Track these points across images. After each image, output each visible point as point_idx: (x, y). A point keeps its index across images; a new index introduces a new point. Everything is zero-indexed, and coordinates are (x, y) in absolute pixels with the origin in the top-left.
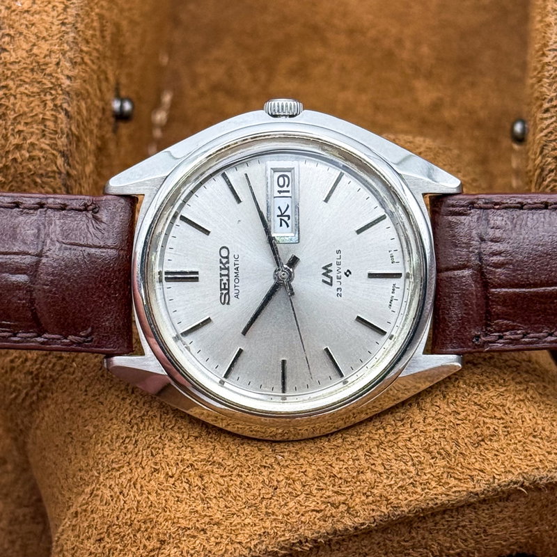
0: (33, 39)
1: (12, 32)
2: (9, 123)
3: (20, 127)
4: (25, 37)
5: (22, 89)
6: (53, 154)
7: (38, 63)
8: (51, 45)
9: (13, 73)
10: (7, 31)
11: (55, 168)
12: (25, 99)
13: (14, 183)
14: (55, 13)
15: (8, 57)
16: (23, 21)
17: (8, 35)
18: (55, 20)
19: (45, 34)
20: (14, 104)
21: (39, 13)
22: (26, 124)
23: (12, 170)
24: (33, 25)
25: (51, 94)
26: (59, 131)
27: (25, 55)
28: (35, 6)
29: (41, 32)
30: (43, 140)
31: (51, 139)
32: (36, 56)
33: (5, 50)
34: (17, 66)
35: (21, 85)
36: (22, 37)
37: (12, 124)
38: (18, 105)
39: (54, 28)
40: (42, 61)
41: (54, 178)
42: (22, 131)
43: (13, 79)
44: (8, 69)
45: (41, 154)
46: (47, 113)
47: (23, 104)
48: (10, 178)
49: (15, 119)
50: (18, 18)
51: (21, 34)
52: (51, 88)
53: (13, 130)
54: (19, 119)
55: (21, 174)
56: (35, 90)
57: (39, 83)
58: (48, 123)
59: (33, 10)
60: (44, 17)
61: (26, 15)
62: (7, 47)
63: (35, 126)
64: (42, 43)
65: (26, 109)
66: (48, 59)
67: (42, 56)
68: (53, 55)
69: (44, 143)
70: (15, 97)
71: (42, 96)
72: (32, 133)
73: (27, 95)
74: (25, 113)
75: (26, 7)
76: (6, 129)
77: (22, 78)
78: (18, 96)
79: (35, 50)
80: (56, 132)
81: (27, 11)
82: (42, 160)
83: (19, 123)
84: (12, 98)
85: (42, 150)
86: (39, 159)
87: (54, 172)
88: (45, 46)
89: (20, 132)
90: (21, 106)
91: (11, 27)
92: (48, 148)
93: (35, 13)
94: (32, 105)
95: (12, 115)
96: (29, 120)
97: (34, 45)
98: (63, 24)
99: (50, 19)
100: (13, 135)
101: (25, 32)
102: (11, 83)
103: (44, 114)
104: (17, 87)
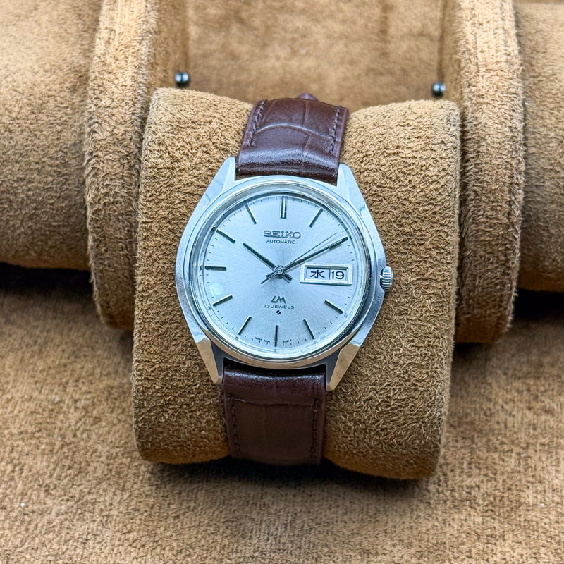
0: (114, 124)
1: (99, 120)
2: (100, 180)
3: (107, 182)
4: (108, 123)
5: (108, 157)
6: (130, 199)
7: (118, 139)
8: (126, 127)
9: (101, 146)
10: (96, 120)
11: (131, 209)
12: (110, 163)
13: (104, 221)
14: (127, 107)
15: (98, 136)
16: (106, 113)
17: (97, 122)
18: (127, 112)
19: (121, 120)
20: (103, 167)
21: (117, 107)
22: (111, 180)
23: (103, 212)
24: (113, 115)
25: (127, 159)
26: (133, 183)
27: (109, 134)
28: (114, 103)
29: (119, 120)
30: (123, 190)
31: (128, 189)
32: (117, 135)
33: (96, 132)
34: (104, 142)
35: (107, 154)
36: (106, 123)
37: (102, 180)
38: (105, 168)
39: (127, 116)
40: (120, 138)
41: (131, 215)
42: (109, 185)
43: (101, 151)
44: (98, 144)
45: (122, 200)
46: (125, 172)
47: (109, 167)
48: (102, 217)
49: (104, 177)
50: (103, 111)
51: (105, 121)
52: (127, 156)
53: (102, 184)
54: (106, 177)
55: (109, 214)
56: (117, 157)
57: (118, 152)
58: (126, 179)
59: (112, 106)
60: (120, 110)
61: (108, 109)
62: (97, 130)
63: (117, 181)
64: (120, 126)
65: (111, 170)
66: (124, 136)
67: (121, 134)
68: (128, 134)
69: (123, 192)
70: (103, 162)
71: (121, 161)
72: (116, 186)
73: (112, 161)
74: (110, 173)
75: (108, 104)
76: (98, 184)
77: (108, 149)
78: (105, 162)
79: (115, 131)
80: (131, 184)
81: (109, 107)
82: (123, 203)
83: (107, 179)
84: (101, 163)
85: (122, 197)
86: (121, 203)
87: (131, 211)
88: (122, 128)
89: (107, 185)
90: (107, 168)
91: (99, 117)
92: (126, 195)
93: (114, 107)
94: (115, 167)
95: (102, 175)
96: (113, 177)
97: (115, 128)
98: (133, 114)
99: (123, 111)
100: (102, 188)
101: (108, 120)
102: (100, 154)
103: (123, 173)
104: (104, 156)
